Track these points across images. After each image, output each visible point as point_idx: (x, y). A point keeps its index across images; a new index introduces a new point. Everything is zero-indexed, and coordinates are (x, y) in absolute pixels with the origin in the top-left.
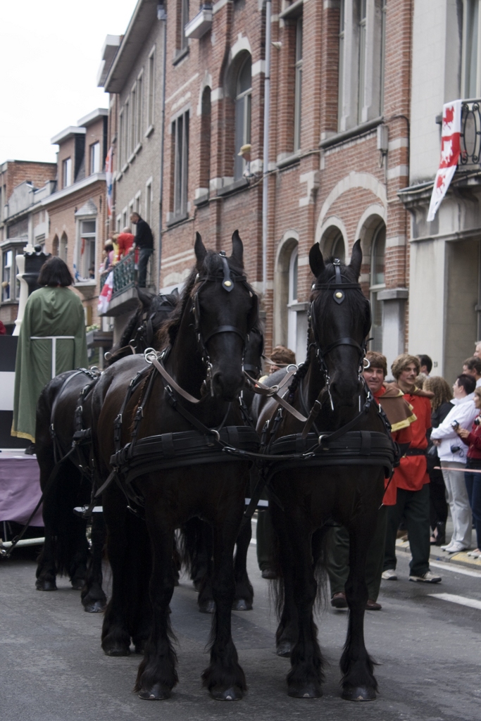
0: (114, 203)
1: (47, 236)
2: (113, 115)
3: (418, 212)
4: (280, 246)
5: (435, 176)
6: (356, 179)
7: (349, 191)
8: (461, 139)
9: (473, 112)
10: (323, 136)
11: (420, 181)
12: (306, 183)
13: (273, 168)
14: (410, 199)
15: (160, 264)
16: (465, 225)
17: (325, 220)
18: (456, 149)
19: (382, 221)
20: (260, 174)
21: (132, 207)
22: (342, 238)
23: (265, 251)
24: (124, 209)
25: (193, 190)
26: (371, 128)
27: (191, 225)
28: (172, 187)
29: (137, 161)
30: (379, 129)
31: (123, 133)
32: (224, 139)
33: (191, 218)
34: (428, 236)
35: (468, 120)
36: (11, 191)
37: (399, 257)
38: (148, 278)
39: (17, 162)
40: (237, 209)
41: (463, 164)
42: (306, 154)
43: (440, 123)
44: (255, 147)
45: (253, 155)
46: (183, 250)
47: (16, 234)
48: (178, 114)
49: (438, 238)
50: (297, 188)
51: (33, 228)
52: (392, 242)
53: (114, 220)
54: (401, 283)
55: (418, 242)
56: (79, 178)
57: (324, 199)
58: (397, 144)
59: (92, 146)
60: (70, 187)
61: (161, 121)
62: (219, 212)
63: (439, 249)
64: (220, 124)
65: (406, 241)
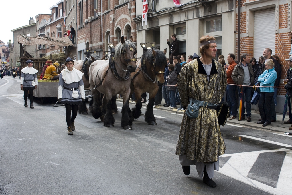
0: (66, 24)
1: (50, 32)
2: (65, 2)
3: (138, 24)
4: (106, 33)
5: (142, 15)
6: (123, 16)
7: (122, 19)
8: (148, 5)
10: (115, 6)
11: (139, 16)
12: (111, 17)
13: (104, 14)
14: (136, 20)
15: (77, 38)
16: (149, 27)
17: (116, 26)
18: (146, 8)
19: (130, 26)
20: (100, 15)
21: (70, 24)
22: (120, 30)
23: (102, 34)
24: (68, 25)
25: (84, 20)
26: (126, 3)
27: (84, 28)
28: (79, 19)
29: (71, 13)
30: (128, 3)
31: (67, 6)
32: (91, 7)
33: (84, 27)
34: (141, 29)
35: (149, 1)
36: (40, 21)
37: (134, 35)
38: (74, 42)
39: (41, 14)
40: (95, 24)
41: (148, 12)
42: (111, 10)
43: (143, 2)
44: (99, 9)
45: (99, 11)
46: (83, 35)
47: (42, 32)
48: (80, 1)
49: (143, 30)
50: (109, 18)
51: (46, 30)
52: (132, 31)
53: (66, 28)
54: (135, 41)
55: (138, 31)
56: (57, 18)
57: (116, 21)
58: (133, 7)
59: (59, 10)
60: (55, 20)
61: (76, 3)
62: (91, 25)
63: (144, 32)
64: (90, 3)
65: (136, 31)
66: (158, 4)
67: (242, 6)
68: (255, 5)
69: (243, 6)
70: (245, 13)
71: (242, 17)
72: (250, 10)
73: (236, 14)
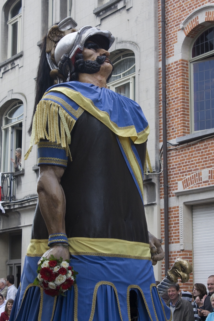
9: (6, 178)
35: (4, 181)
66: (19, 186)
67: (170, 196)
68: (193, 195)
69: (173, 196)
70: (177, 209)
71: (171, 215)
72: (184, 203)
73: (161, 210)
